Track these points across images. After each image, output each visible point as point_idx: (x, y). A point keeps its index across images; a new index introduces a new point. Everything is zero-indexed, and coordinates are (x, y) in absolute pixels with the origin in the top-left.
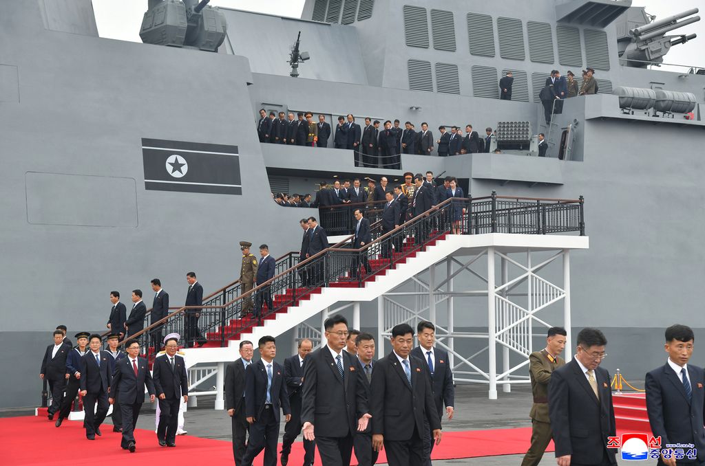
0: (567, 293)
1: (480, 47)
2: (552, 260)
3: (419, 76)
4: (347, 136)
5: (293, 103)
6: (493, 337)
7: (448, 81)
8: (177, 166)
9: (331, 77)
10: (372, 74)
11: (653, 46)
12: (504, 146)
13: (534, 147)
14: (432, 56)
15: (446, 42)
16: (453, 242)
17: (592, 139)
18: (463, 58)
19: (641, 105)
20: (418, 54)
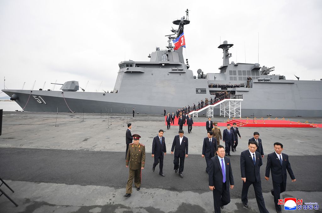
0: (240, 106)
1: (240, 74)
2: (239, 102)
3: (231, 79)
4: (219, 87)
5: (215, 83)
6: (230, 111)
7: (235, 79)
8: (199, 91)
9: (220, 80)
10: (225, 79)
11: (267, 72)
12: (241, 86)
13: (245, 86)
14: (233, 76)
15: (235, 74)
16: (225, 100)
17: (254, 85)
18: (237, 76)
19: (262, 80)
20: (231, 76)
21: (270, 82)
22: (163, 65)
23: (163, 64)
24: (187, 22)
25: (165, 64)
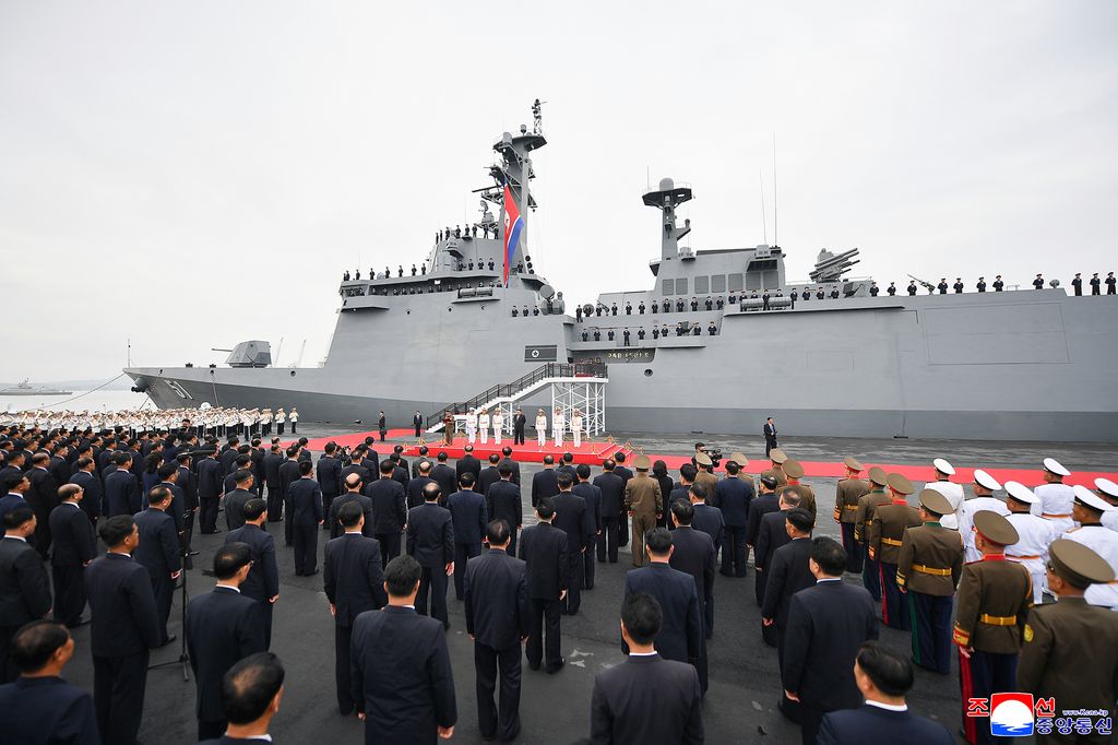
1: (701, 290)
8: (535, 354)
14: (675, 298)
17: (726, 324)
19: (756, 307)
21: (789, 309)
22: (437, 282)
23: (437, 279)
24: (538, 142)
25: (442, 280)
